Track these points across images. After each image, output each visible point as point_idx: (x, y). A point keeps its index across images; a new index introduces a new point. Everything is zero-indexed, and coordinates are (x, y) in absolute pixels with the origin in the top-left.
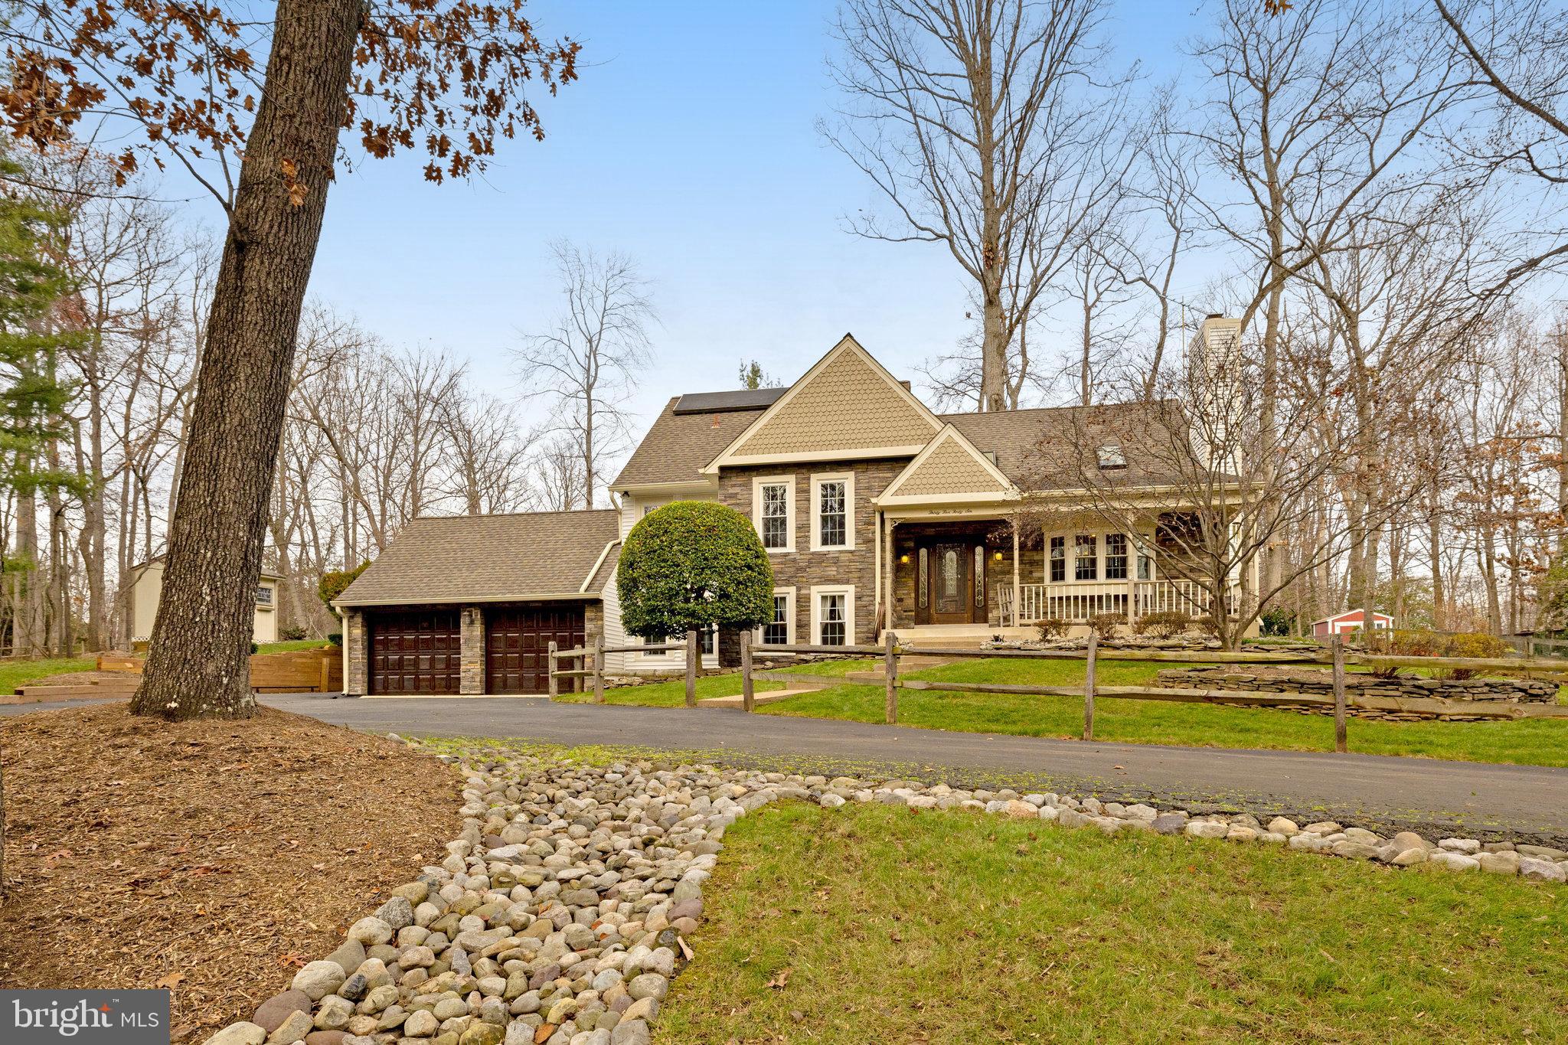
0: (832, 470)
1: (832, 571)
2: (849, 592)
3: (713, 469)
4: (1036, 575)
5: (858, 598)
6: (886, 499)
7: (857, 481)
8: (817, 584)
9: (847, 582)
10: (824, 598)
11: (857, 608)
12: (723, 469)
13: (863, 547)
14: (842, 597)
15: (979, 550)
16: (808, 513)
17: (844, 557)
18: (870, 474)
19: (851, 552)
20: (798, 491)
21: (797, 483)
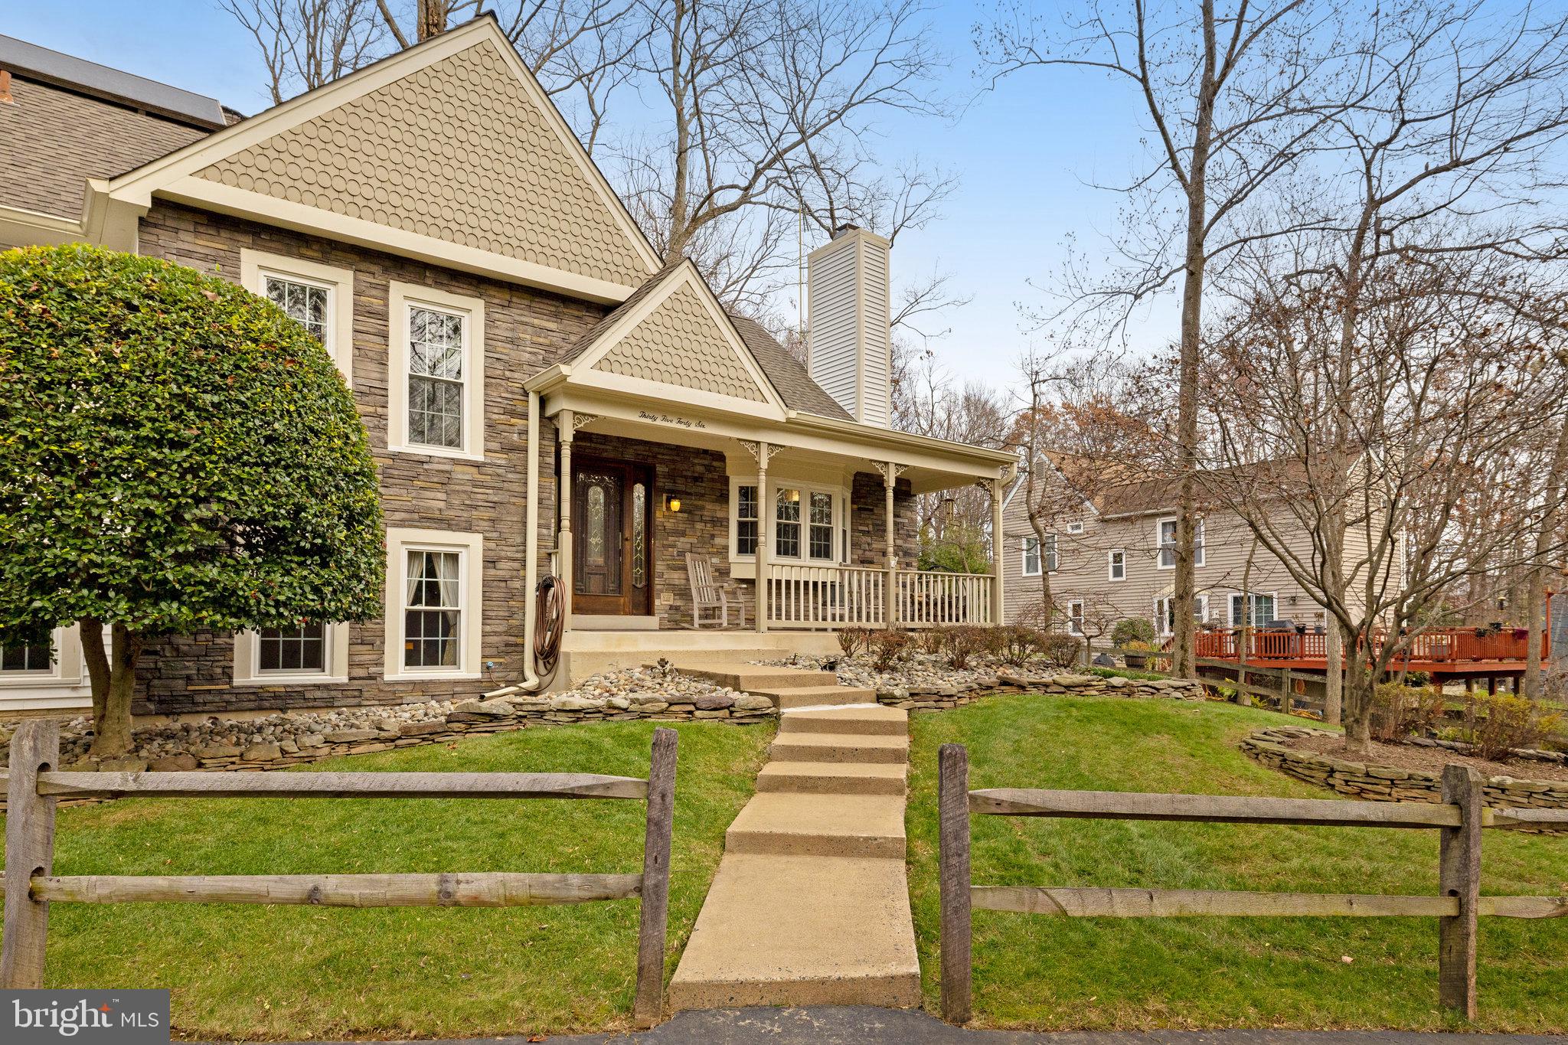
0: (438, 285)
1: (435, 501)
2: (472, 548)
3: (137, 192)
4: (718, 541)
5: (489, 562)
6: (582, 372)
7: (490, 322)
8: (401, 524)
9: (468, 528)
10: (413, 555)
11: (486, 583)
12: (163, 203)
13: (501, 459)
14: (453, 558)
15: (639, 490)
16: (383, 364)
17: (462, 474)
18: (515, 313)
19: (477, 465)
20: (359, 310)
21: (357, 293)
